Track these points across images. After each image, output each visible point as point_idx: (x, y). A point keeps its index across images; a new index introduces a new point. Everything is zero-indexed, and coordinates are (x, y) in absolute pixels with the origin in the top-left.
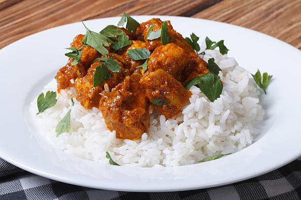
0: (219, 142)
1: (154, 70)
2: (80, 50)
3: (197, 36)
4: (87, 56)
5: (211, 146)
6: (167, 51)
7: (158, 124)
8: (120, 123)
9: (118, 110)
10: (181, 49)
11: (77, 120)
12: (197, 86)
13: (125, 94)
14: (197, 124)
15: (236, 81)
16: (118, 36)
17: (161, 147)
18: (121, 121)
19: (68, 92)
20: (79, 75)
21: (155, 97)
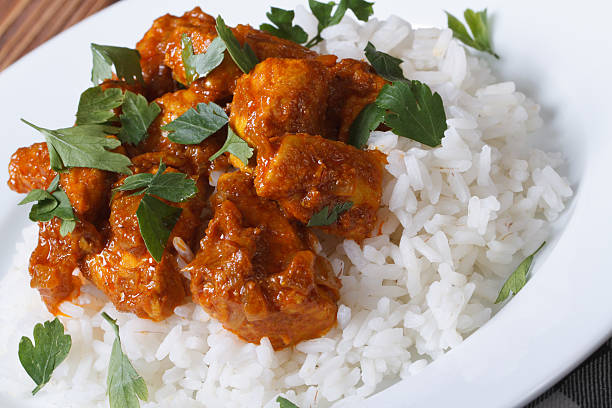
0: (504, 230)
1: (274, 147)
2: (58, 189)
3: (288, 9)
4: (86, 195)
5: (497, 251)
6: (271, 84)
7: (349, 265)
8: (275, 314)
9: (255, 288)
10: (299, 61)
11: (149, 359)
12: (383, 128)
13: (245, 240)
14: (438, 218)
15: (432, 64)
16: (119, 110)
17: (394, 319)
18: (274, 307)
19: (81, 303)
20: (89, 250)
21: (315, 210)
